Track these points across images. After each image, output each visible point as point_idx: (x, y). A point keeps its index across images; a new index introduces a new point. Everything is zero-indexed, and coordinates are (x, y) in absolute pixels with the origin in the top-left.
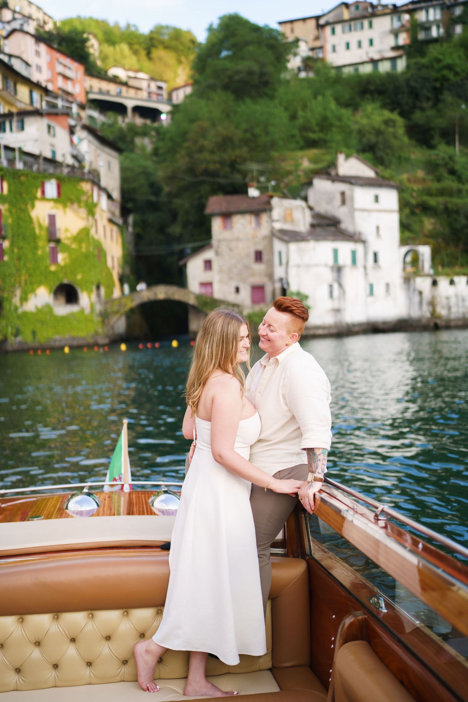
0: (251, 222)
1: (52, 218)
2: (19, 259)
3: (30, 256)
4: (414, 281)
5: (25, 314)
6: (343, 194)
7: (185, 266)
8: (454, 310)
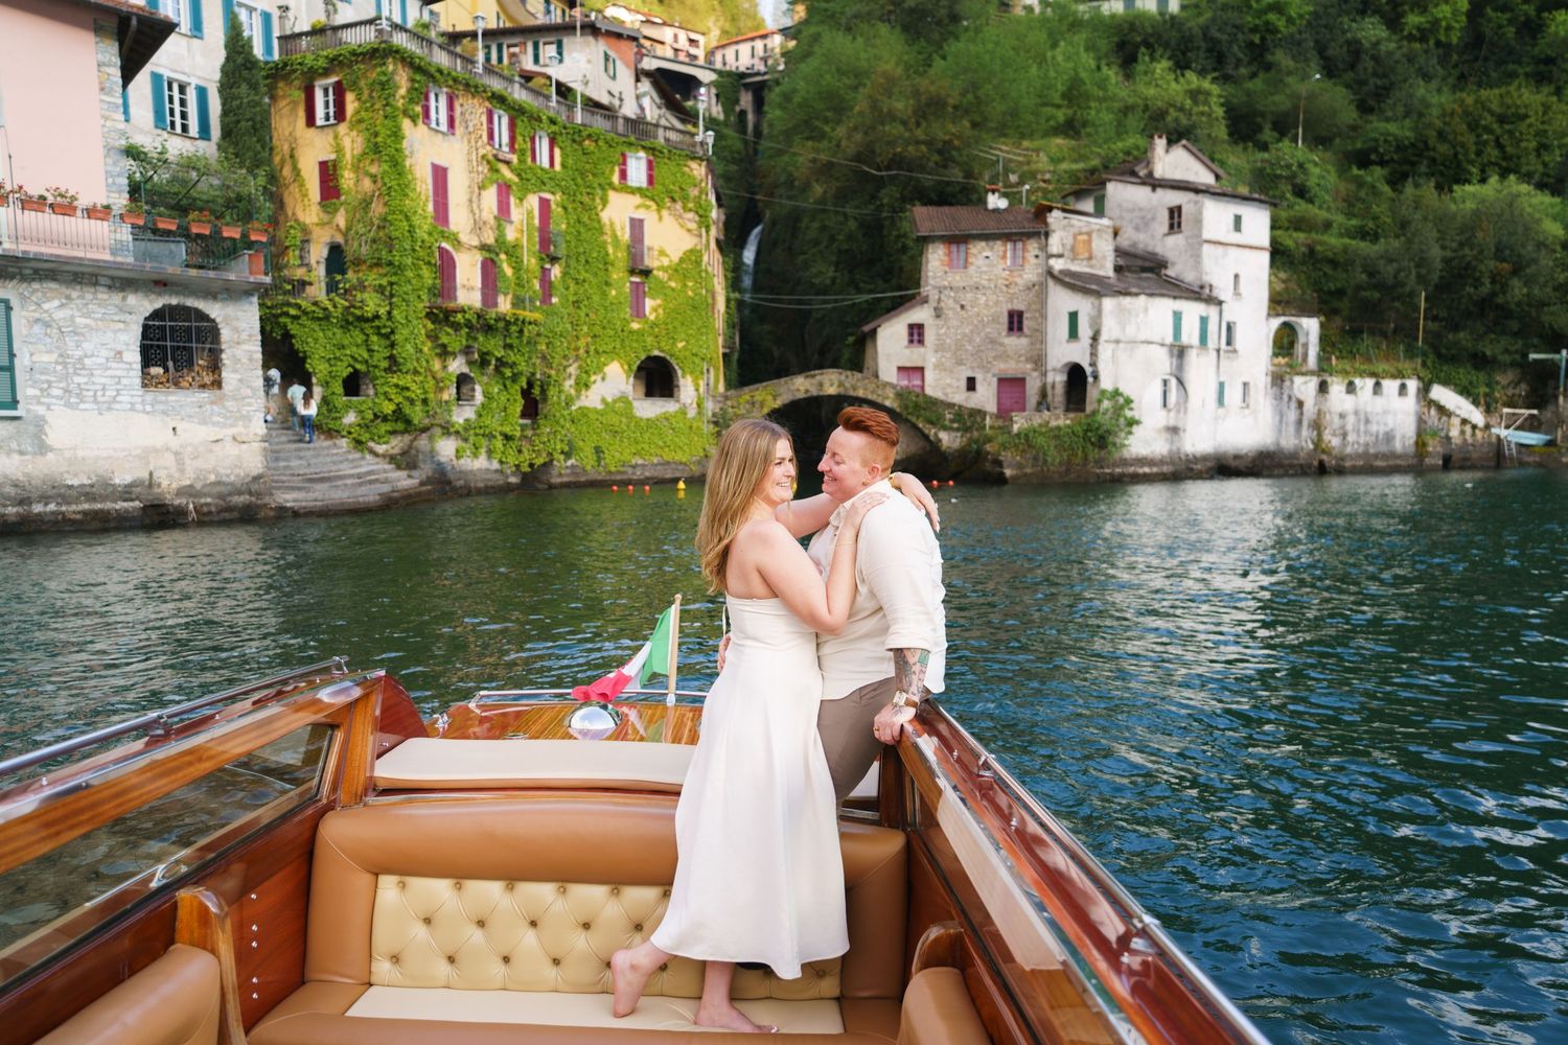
0: (1004, 257)
1: (637, 225)
2: (576, 304)
3: (596, 298)
4: (1292, 382)
5: (584, 412)
6: (1175, 213)
7: (874, 332)
8: (1350, 438)
